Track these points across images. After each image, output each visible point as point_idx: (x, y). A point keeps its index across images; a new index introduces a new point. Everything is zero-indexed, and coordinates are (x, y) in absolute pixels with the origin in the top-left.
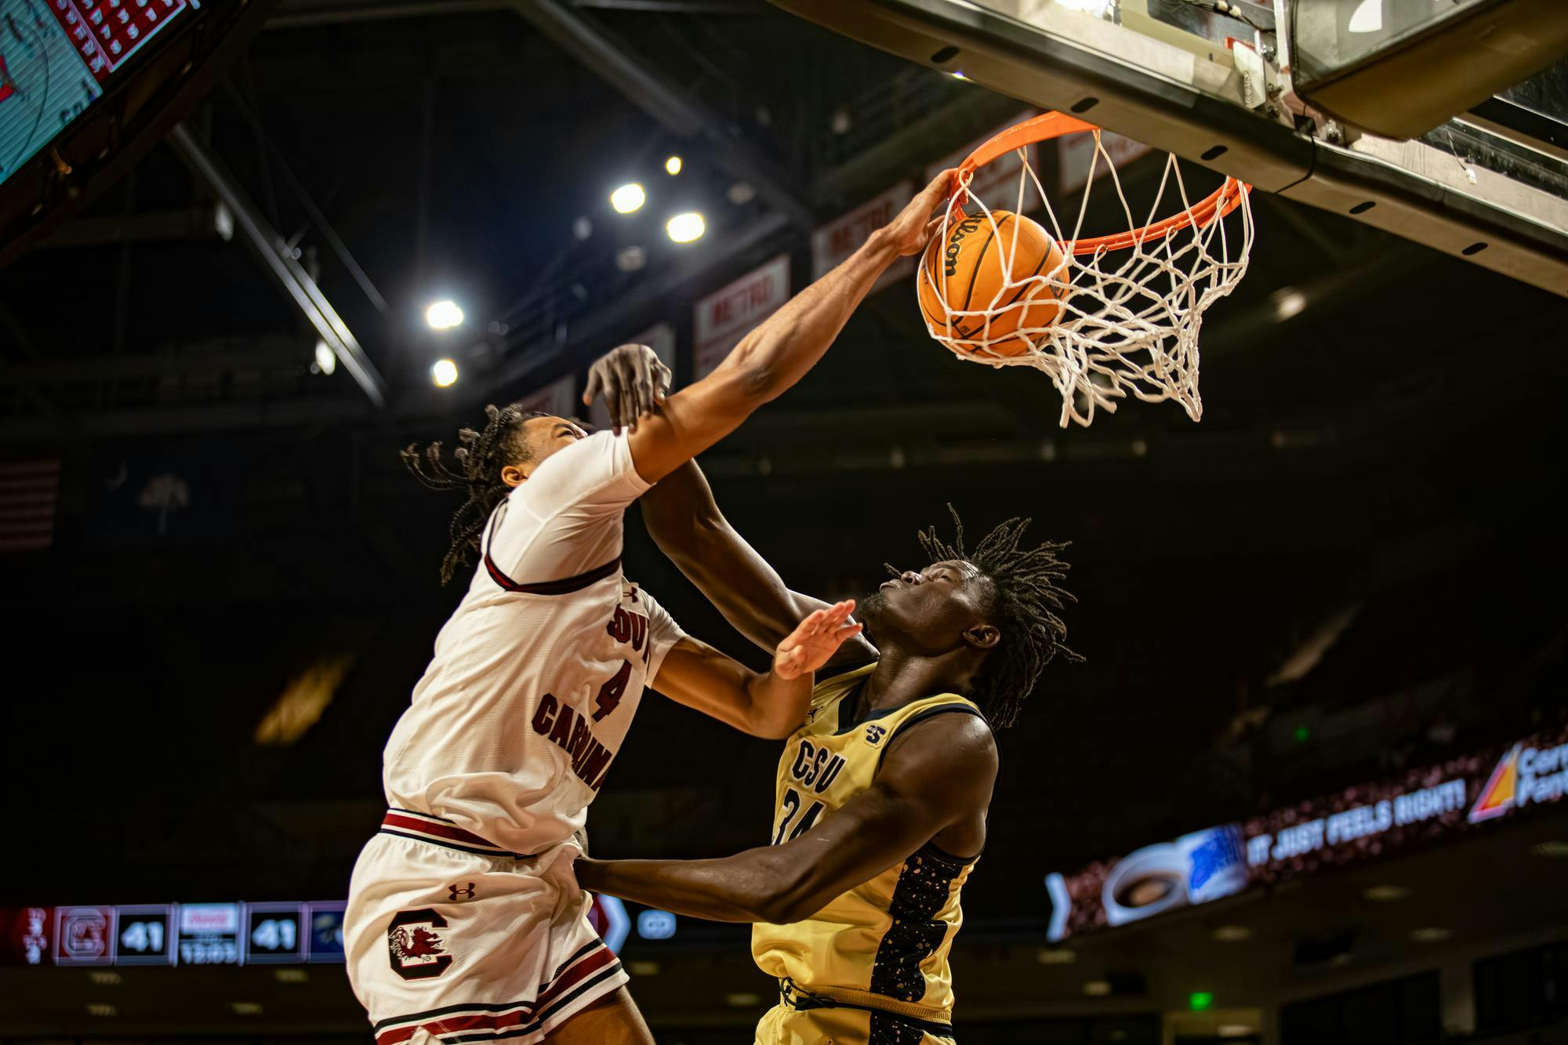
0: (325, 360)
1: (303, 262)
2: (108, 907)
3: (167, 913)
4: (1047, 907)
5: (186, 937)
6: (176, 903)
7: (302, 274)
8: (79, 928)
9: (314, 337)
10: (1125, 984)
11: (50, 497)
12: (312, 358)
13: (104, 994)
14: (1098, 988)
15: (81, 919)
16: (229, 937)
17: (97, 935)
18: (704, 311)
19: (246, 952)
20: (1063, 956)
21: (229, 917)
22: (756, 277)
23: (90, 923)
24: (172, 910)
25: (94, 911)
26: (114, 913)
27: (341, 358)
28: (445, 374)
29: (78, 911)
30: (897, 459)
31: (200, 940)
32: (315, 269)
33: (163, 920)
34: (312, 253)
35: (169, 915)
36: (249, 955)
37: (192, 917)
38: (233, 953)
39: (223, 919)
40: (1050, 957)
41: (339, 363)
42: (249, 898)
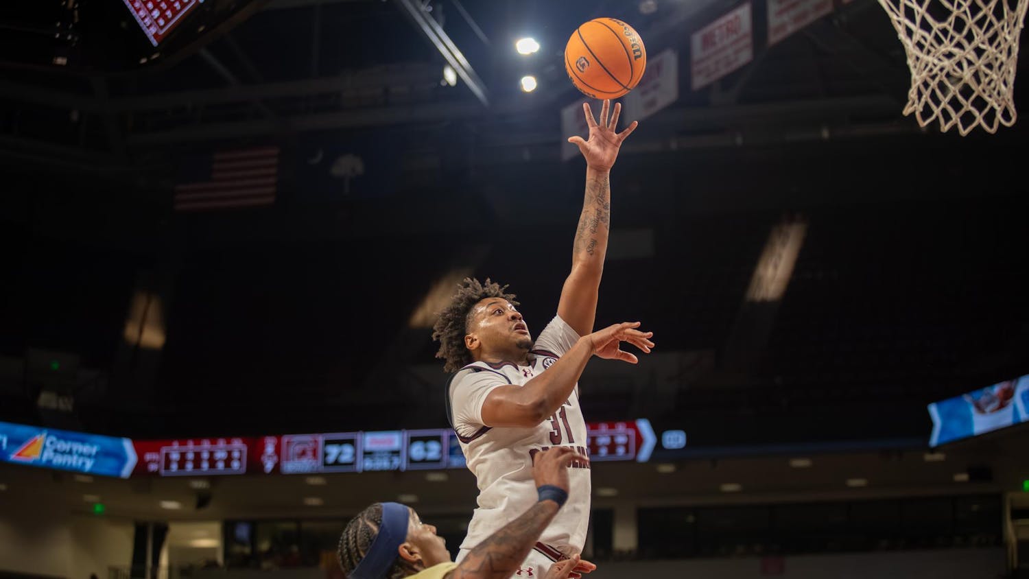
0: (450, 77)
1: (433, 14)
2: (316, 435)
3: (355, 438)
4: (929, 424)
5: (368, 454)
6: (361, 432)
7: (433, 23)
8: (298, 449)
9: (443, 63)
10: (979, 474)
11: (273, 171)
12: (442, 76)
13: (315, 491)
14: (963, 477)
15: (299, 443)
16: (396, 453)
17: (310, 454)
18: (697, 39)
19: (407, 462)
20: (938, 457)
21: (395, 440)
22: (730, 17)
23: (306, 446)
24: (358, 436)
25: (307, 438)
26: (321, 438)
27: (460, 74)
28: (529, 84)
29: (297, 438)
30: (825, 134)
31: (377, 455)
32: (442, 18)
33: (352, 442)
34: (440, 8)
35: (356, 440)
36: (409, 464)
37: (372, 440)
38: (400, 463)
39: (391, 442)
40: (929, 457)
41: (459, 78)
42: (409, 428)
